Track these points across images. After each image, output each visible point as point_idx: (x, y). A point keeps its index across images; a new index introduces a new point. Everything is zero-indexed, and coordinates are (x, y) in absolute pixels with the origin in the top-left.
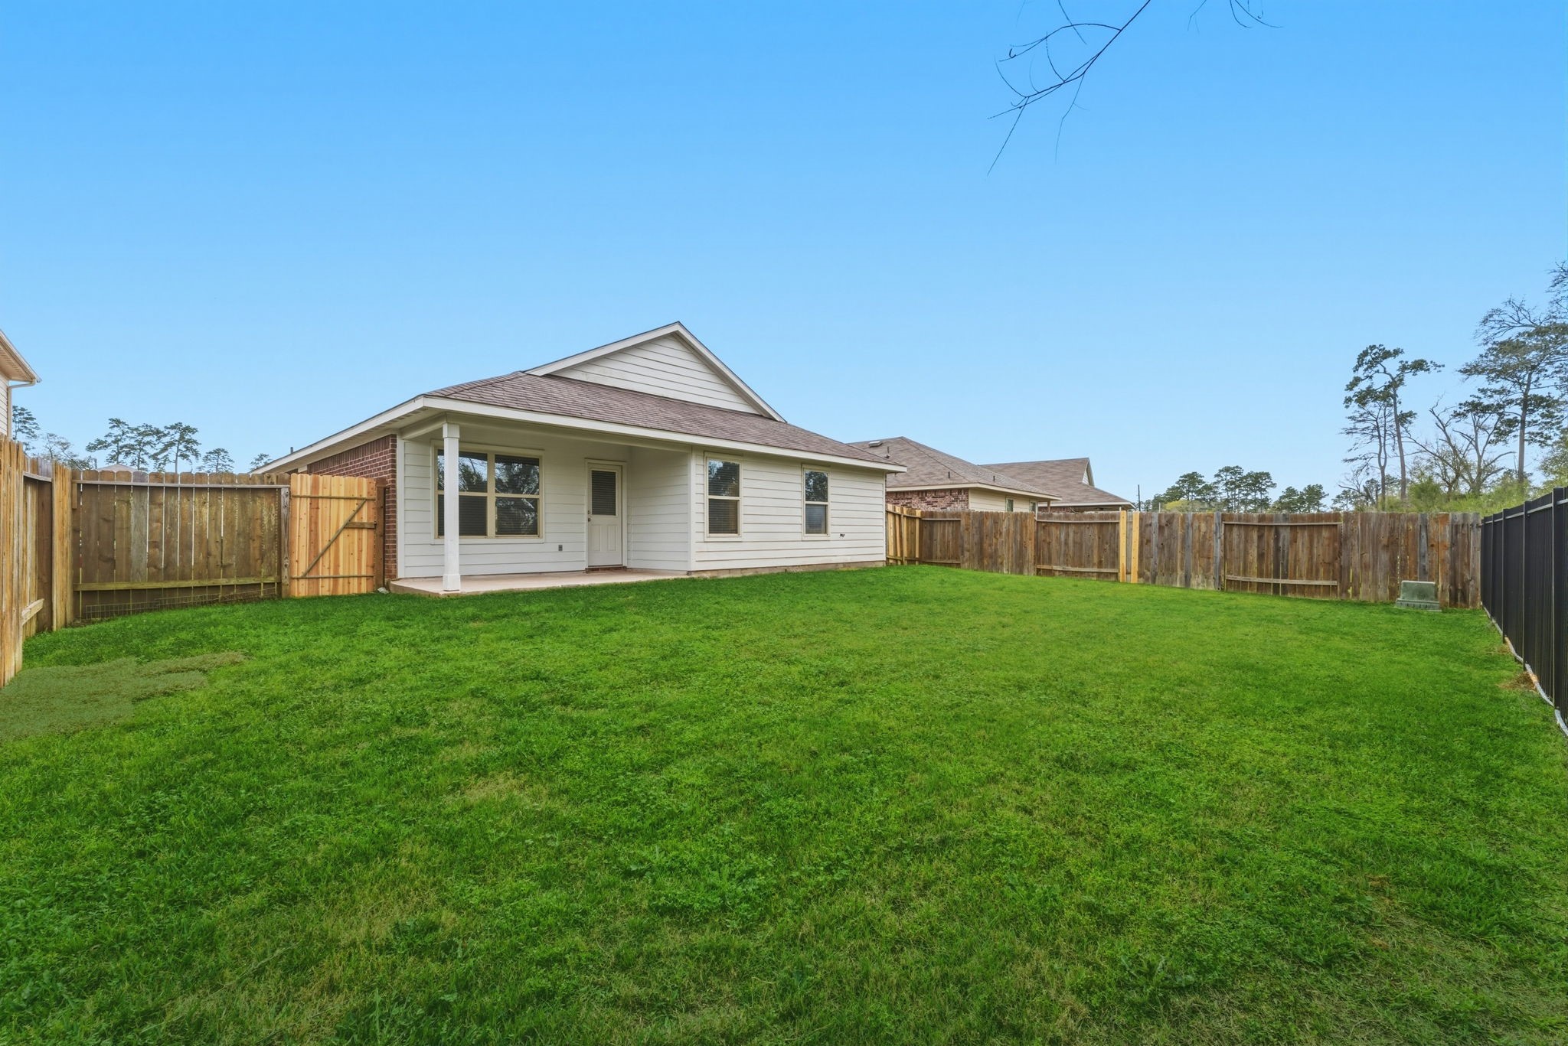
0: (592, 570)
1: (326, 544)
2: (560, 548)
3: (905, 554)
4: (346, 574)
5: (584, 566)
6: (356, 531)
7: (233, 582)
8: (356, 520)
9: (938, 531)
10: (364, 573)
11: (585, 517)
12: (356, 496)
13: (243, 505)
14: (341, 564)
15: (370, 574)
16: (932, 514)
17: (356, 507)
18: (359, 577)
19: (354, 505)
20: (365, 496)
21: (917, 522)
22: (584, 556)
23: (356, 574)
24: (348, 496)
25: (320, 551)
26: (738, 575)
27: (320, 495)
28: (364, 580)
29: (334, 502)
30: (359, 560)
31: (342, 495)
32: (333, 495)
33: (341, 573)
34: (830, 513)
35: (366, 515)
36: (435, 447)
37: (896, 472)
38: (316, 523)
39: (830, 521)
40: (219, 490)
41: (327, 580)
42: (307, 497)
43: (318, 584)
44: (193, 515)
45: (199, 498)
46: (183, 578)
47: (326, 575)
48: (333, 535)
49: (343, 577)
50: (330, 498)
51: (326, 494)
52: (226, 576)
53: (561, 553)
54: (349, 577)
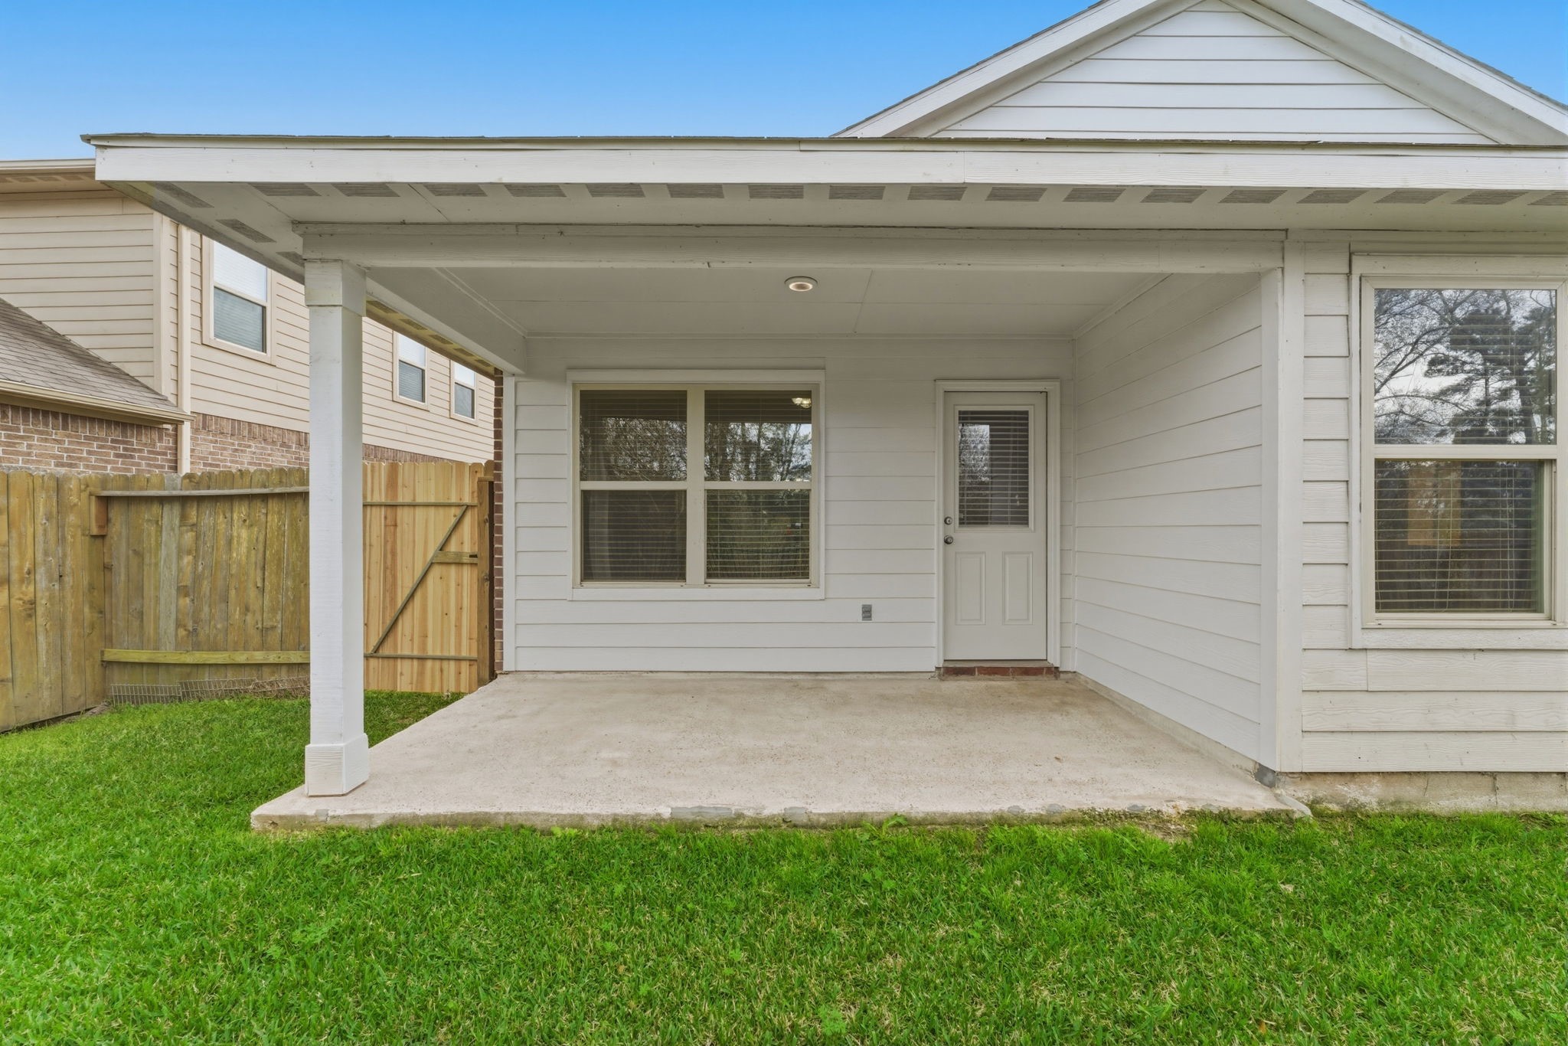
0: (954, 672)
1: (407, 592)
2: (867, 612)
4: (438, 653)
5: (933, 661)
6: (453, 569)
8: (453, 547)
10: (464, 654)
11: (937, 533)
12: (454, 500)
14: (430, 635)
15: (474, 655)
17: (453, 521)
18: (458, 660)
19: (450, 519)
20: (467, 500)
22: (934, 638)
23: (453, 653)
24: (442, 501)
25: (400, 603)
27: (400, 500)
28: (465, 665)
29: (420, 513)
30: (458, 627)
31: (432, 500)
32: (419, 500)
33: (430, 653)
35: (468, 540)
36: (574, 385)
38: (394, 554)
40: (264, 497)
41: (407, 663)
42: (380, 505)
43: (395, 667)
44: (230, 542)
45: (241, 511)
46: (214, 648)
47: (407, 652)
48: (418, 574)
49: (434, 659)
50: (414, 506)
51: (408, 500)
52: (263, 646)
53: (867, 624)
54: (441, 659)
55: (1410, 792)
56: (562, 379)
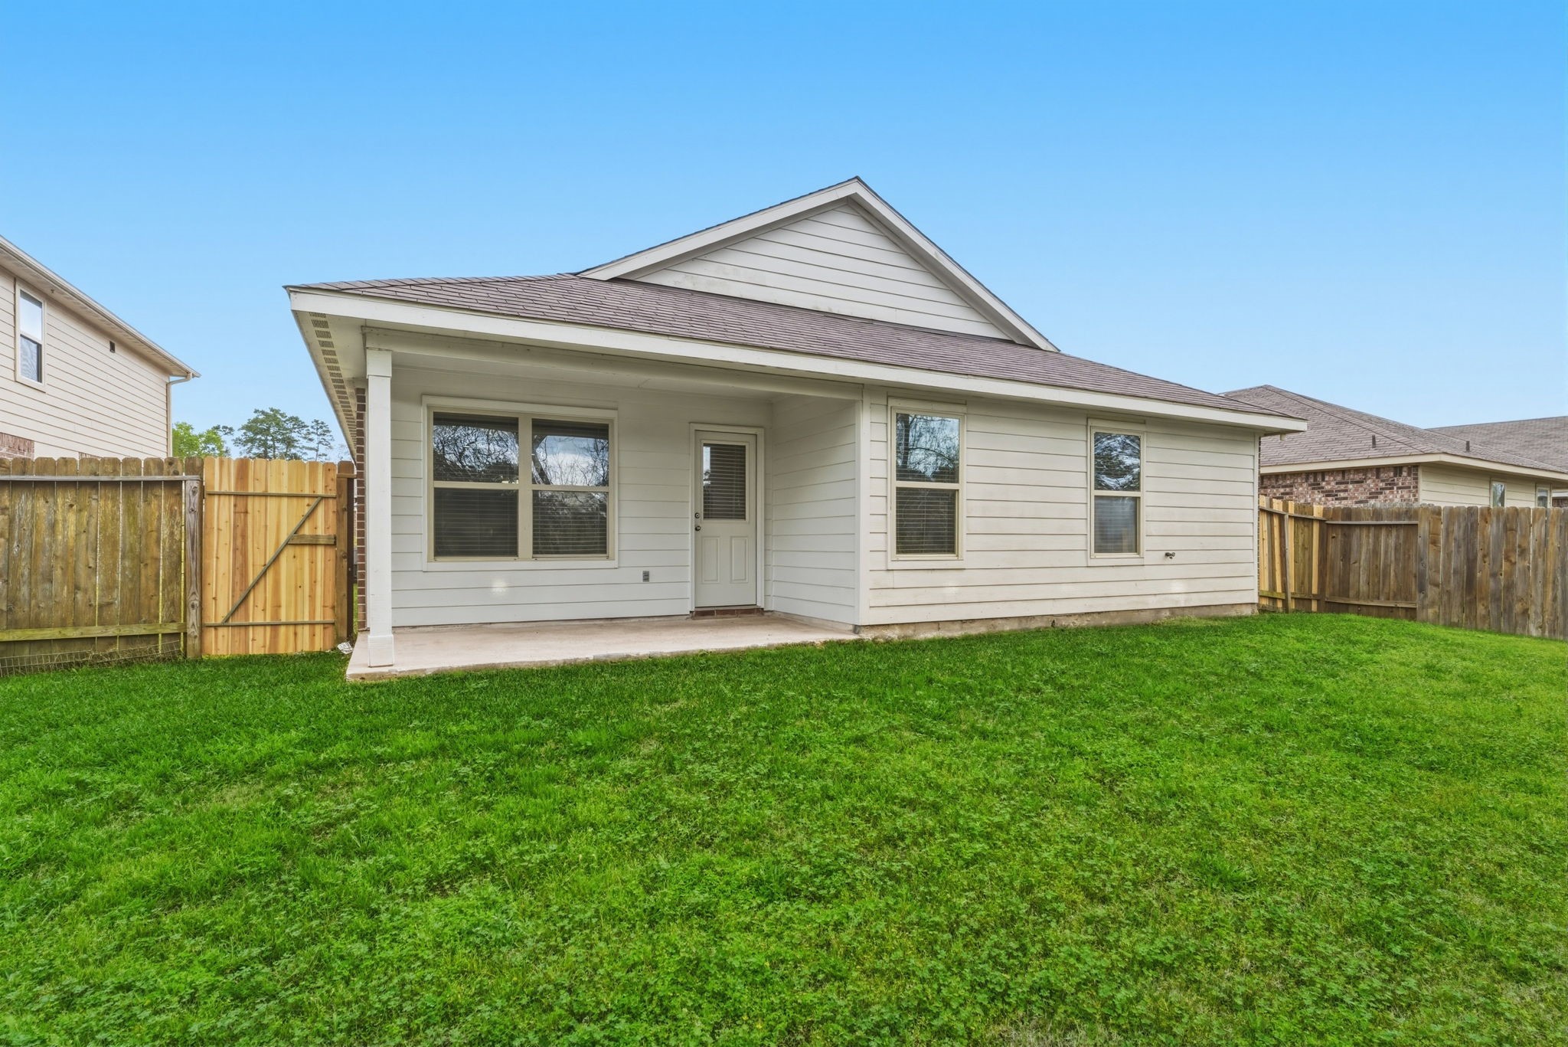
0: (702, 614)
1: (259, 570)
2: (646, 577)
3: (1291, 589)
4: (292, 620)
5: (688, 607)
6: (307, 550)
7: (111, 631)
8: (307, 531)
9: (1362, 544)
10: (318, 619)
11: (691, 523)
12: (307, 491)
13: (131, 511)
14: (283, 603)
15: (330, 619)
16: (1348, 513)
17: (307, 510)
18: (312, 624)
19: (304, 508)
20: (320, 492)
21: (1316, 527)
22: (688, 590)
23: (306, 619)
24: (294, 492)
25: (251, 581)
26: (957, 633)
27: (251, 490)
28: (319, 629)
29: (272, 503)
30: (312, 597)
31: (285, 491)
32: (272, 491)
33: (283, 620)
34: (1145, 512)
35: (323, 524)
36: (429, 407)
37: (1283, 432)
38: (244, 537)
39: (1145, 527)
40: (94, 485)
41: (260, 630)
42: (229, 495)
43: (247, 634)
44: (53, 526)
45: (63, 498)
46: (37, 625)
47: (260, 620)
48: (270, 555)
49: (287, 624)
50: (265, 495)
51: (259, 491)
52: (103, 623)
53: (646, 585)
54: (295, 625)
56: (421, 402)
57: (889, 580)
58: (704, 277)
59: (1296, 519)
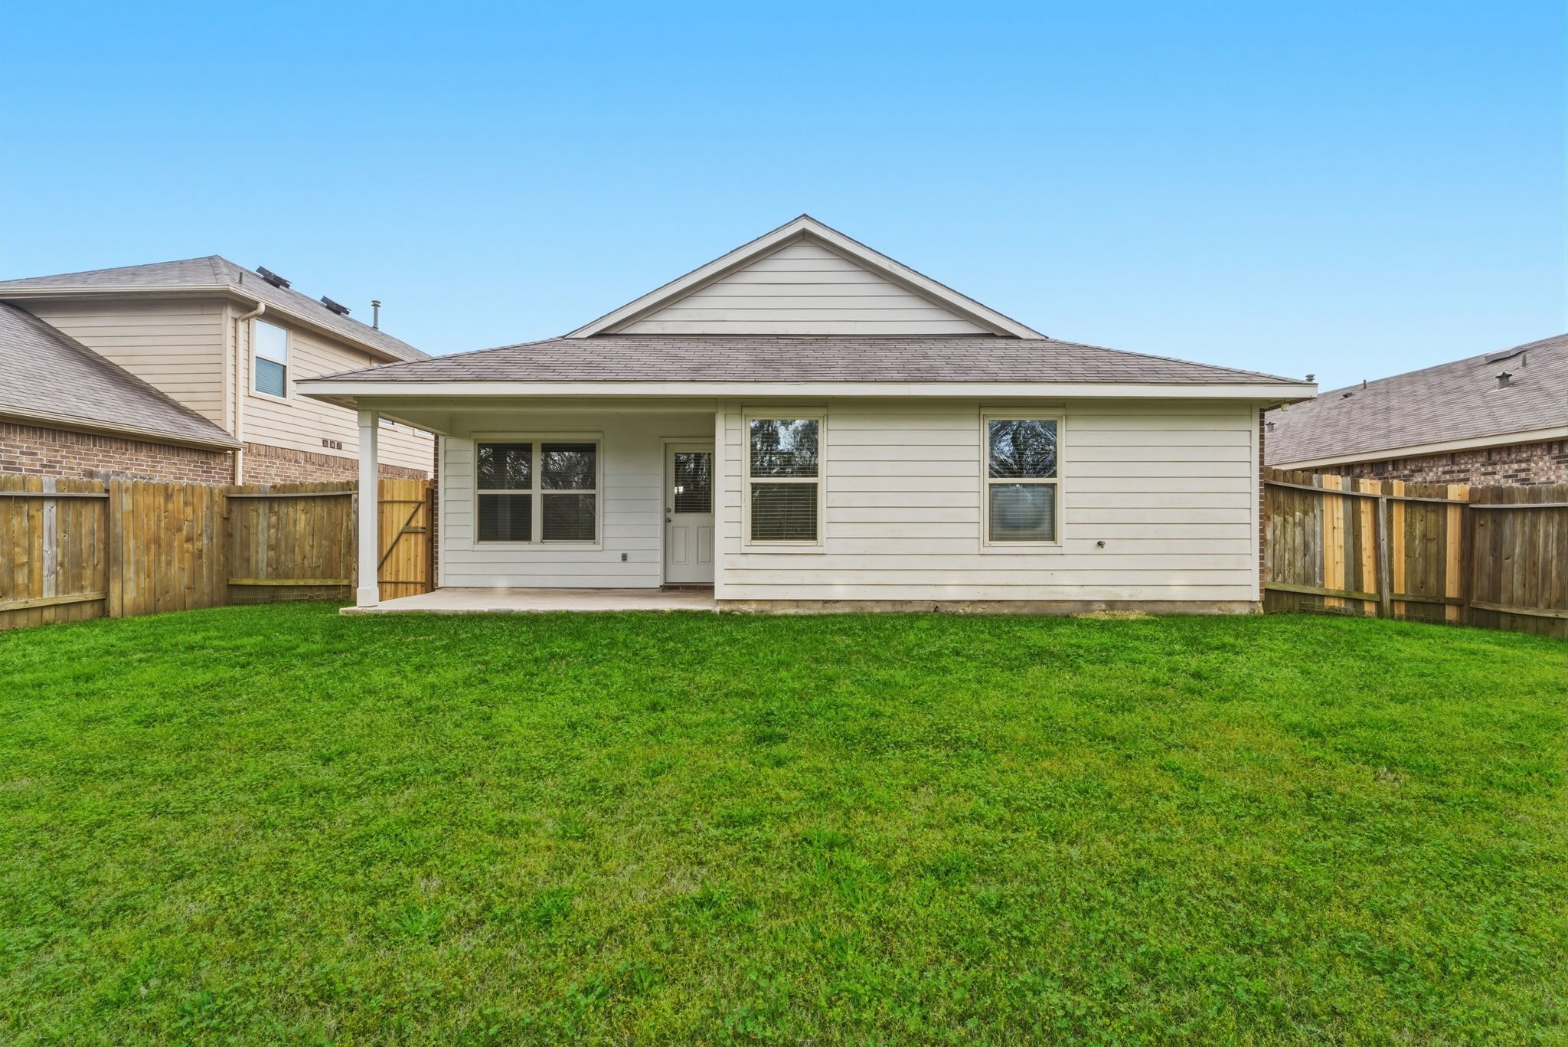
0: (669, 588)
1: (389, 548)
2: (624, 558)
3: (1400, 588)
4: (405, 580)
5: (658, 582)
6: (413, 536)
7: (318, 583)
8: (413, 524)
9: (1515, 534)
10: (419, 580)
11: (659, 519)
12: (413, 499)
13: (329, 514)
14: (401, 570)
15: (423, 581)
16: (1499, 494)
17: (413, 510)
18: (415, 583)
19: (411, 508)
20: (420, 499)
21: (1453, 518)
22: (659, 570)
23: (412, 580)
24: (407, 500)
25: (385, 553)
27: (385, 499)
28: (419, 587)
29: (396, 506)
30: (416, 566)
31: (402, 500)
32: (396, 499)
33: (401, 580)
34: (1063, 501)
35: (420, 521)
36: (475, 440)
38: (382, 528)
39: (1062, 515)
40: (314, 498)
41: (389, 585)
43: (382, 588)
44: (295, 522)
45: (301, 506)
46: (288, 577)
47: (388, 579)
48: (395, 537)
49: (403, 583)
50: (392, 502)
51: (389, 499)
52: (313, 576)
53: (625, 564)
54: (407, 583)
55: (767, 607)
56: (470, 438)
57: (743, 563)
58: (671, 322)
59: (1409, 504)
